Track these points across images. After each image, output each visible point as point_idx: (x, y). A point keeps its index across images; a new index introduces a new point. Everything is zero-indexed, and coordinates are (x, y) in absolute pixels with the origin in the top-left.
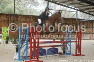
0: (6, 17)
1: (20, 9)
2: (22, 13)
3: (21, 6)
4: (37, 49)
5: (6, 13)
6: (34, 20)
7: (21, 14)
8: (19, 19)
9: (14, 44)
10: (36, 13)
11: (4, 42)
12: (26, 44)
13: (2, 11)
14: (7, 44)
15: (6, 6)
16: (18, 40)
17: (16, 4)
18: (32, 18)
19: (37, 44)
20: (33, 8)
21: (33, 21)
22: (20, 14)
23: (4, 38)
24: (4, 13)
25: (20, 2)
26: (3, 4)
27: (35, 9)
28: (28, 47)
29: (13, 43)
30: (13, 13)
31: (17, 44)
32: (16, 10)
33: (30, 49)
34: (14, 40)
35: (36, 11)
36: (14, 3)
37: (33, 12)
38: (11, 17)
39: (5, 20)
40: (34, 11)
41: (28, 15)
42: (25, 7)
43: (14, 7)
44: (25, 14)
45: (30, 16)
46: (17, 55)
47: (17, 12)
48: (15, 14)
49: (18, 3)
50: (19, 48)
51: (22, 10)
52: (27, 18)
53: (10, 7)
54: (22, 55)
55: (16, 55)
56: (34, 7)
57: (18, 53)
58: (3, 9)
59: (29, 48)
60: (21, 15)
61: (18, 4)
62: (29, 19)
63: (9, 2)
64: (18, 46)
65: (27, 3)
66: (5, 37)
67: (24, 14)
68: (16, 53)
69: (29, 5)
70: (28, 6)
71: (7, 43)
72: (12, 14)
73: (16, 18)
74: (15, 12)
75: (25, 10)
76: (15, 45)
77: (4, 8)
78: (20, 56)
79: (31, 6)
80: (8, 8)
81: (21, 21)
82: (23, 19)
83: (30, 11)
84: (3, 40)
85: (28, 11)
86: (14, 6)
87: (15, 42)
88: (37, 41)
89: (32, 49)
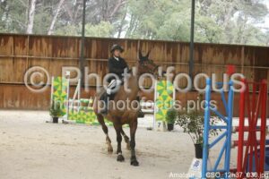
0: (168, 52)
1: (209, 26)
2: (214, 38)
3: (214, 18)
4: (258, 147)
5: (169, 40)
6: (251, 61)
7: (213, 42)
8: (207, 56)
9: (191, 131)
10: (257, 37)
11: (162, 125)
12: (226, 134)
13: (155, 33)
14: (170, 133)
15: (169, 17)
16: (203, 121)
17: (197, 10)
18: (246, 53)
19: (258, 134)
20: (247, 23)
21: (249, 63)
22: (208, 42)
23: (162, 114)
24: (161, 39)
25: (209, 5)
26: (157, 11)
27: (256, 26)
28: (233, 143)
29: (187, 129)
30: (189, 40)
31: (199, 133)
32: (198, 31)
33: (237, 148)
34: (189, 120)
35: (258, 34)
36: (190, 9)
37: (249, 35)
38: (181, 53)
39: (164, 61)
40: (252, 33)
41: (234, 43)
42: (224, 19)
43: (190, 22)
44: (224, 40)
45: (240, 47)
46: (200, 167)
47: (201, 37)
48: (195, 41)
49: (202, 8)
50: (205, 144)
51: (215, 29)
52: (230, 55)
53: (179, 22)
54: (213, 167)
55: (196, 165)
56: (250, 20)
57: (200, 160)
58: (158, 28)
59: (235, 145)
60: (212, 45)
61: (204, 12)
62: (236, 56)
63: (176, 7)
64: (201, 139)
65: (230, 9)
66: (164, 112)
67: (221, 42)
68: (195, 160)
69: (237, 14)
70: (232, 19)
71: (170, 128)
72: (185, 41)
73: (196, 55)
74: (195, 36)
75: (224, 29)
76: (193, 135)
77: (162, 24)
78: (208, 169)
79: (243, 18)
80: (173, 26)
81: (211, 63)
82: (219, 58)
83: (241, 32)
84: (157, 120)
85: (234, 33)
86: (190, 17)
87: (192, 127)
88: (259, 123)
89: (245, 148)
